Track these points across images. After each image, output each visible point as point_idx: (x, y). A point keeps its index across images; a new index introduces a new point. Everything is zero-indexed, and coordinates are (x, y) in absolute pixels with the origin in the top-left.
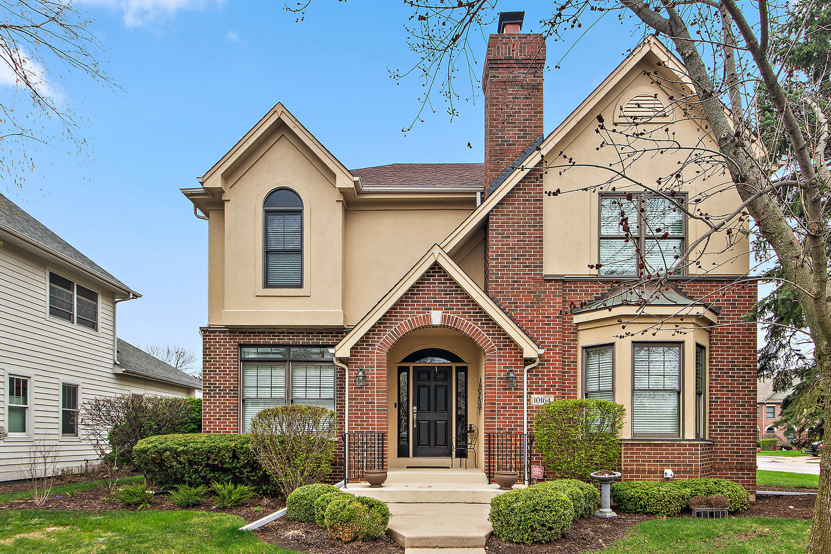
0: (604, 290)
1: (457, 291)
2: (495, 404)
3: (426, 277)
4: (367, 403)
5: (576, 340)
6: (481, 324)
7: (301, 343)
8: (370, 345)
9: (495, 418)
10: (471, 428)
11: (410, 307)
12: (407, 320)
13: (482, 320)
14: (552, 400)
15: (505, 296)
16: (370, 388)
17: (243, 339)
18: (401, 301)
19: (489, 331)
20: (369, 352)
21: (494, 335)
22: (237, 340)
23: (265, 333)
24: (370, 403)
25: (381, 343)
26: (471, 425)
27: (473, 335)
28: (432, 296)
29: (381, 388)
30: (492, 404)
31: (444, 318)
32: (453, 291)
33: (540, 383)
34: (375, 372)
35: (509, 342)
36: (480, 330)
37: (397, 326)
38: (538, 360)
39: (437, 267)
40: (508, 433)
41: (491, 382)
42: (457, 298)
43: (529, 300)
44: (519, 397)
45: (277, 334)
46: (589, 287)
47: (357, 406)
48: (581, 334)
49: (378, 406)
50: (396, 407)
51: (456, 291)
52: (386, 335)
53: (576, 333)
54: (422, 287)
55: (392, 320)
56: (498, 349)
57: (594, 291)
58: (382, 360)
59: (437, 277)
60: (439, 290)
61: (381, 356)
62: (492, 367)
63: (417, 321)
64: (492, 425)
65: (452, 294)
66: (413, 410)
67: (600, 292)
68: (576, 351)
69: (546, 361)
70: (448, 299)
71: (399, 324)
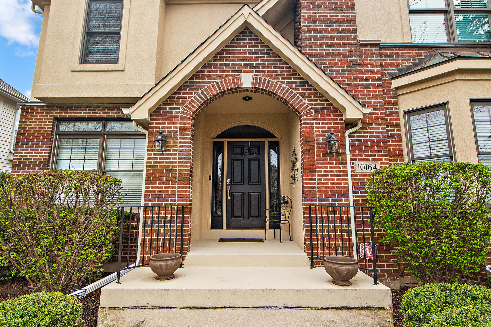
0: (421, 56)
1: (269, 54)
2: (314, 171)
3: (236, 41)
4: (167, 171)
5: (397, 105)
6: (296, 86)
7: (116, 117)
8: (174, 108)
9: (315, 188)
10: (284, 199)
11: (218, 70)
12: (215, 83)
13: (296, 82)
14: (378, 167)
15: (319, 60)
16: (171, 155)
17: (59, 113)
18: (209, 64)
19: (305, 93)
20: (172, 116)
21: (311, 97)
22: (54, 114)
23: (81, 107)
24: (171, 171)
25: (186, 106)
26: (284, 197)
27: (287, 97)
28: (242, 59)
29: (183, 154)
30: (311, 171)
31: (255, 80)
32: (264, 54)
33: (363, 148)
34: (178, 137)
35: (327, 104)
36: (295, 92)
37: (204, 88)
38: (360, 123)
39: (247, 31)
40: (331, 205)
41: (308, 147)
42: (269, 60)
43: (345, 64)
44: (341, 163)
45: (92, 109)
46: (405, 53)
47: (156, 175)
48: (401, 99)
49: (179, 175)
50: (210, 179)
51: (267, 54)
52: (192, 98)
53: (396, 98)
54: (232, 50)
55: (198, 82)
56: (315, 112)
57: (411, 57)
58: (187, 124)
59: (247, 41)
60: (249, 54)
61: (186, 120)
62: (309, 131)
63: (226, 83)
64: (312, 196)
65: (264, 57)
66: (227, 182)
67: (417, 58)
68: (398, 116)
69: (368, 125)
70: (259, 62)
71: (206, 87)
